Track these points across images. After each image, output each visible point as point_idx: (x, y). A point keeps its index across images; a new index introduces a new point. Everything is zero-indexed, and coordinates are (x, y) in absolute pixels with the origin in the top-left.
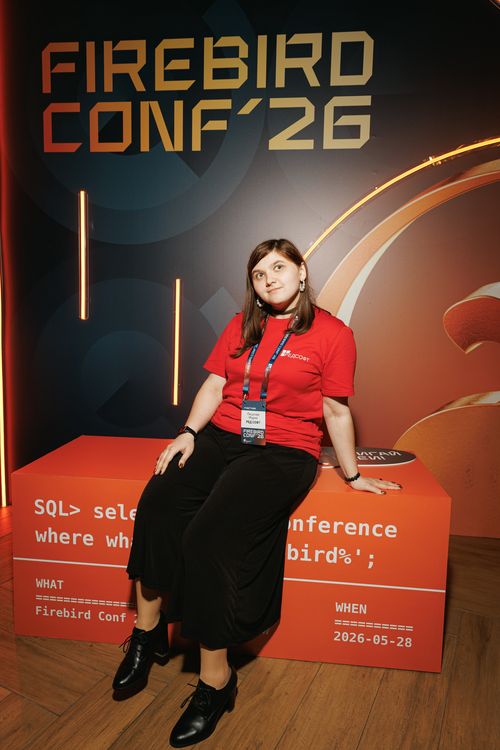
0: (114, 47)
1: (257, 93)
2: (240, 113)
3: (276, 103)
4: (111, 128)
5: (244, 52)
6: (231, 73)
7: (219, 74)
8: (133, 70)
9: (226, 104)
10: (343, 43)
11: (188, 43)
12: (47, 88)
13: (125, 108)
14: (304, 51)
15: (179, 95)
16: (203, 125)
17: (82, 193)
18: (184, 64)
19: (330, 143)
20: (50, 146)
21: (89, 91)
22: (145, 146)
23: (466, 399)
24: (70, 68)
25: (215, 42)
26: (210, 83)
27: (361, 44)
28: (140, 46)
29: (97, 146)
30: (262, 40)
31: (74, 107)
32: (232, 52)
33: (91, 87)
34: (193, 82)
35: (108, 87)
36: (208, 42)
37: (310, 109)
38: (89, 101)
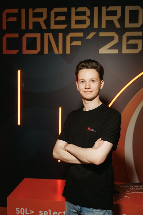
0: (33, 11)
1: (94, 30)
2: (87, 38)
3: (102, 34)
4: (32, 44)
5: (88, 13)
6: (83, 22)
7: (78, 22)
8: (41, 20)
9: (81, 34)
10: (130, 11)
11: (65, 10)
12: (4, 27)
13: (38, 36)
14: (114, 13)
15: (61, 31)
16: (71, 43)
17: (19, 72)
18: (63, 18)
19: (125, 51)
20: (5, 52)
21: (22, 29)
22: (46, 51)
24: (14, 19)
25: (76, 9)
26: (74, 26)
27: (138, 11)
28: (44, 11)
30: (96, 9)
31: (16, 35)
32: (84, 13)
33: (23, 27)
34: (67, 25)
35: (31, 27)
36: (73, 10)
37: (116, 37)
38: (22, 33)
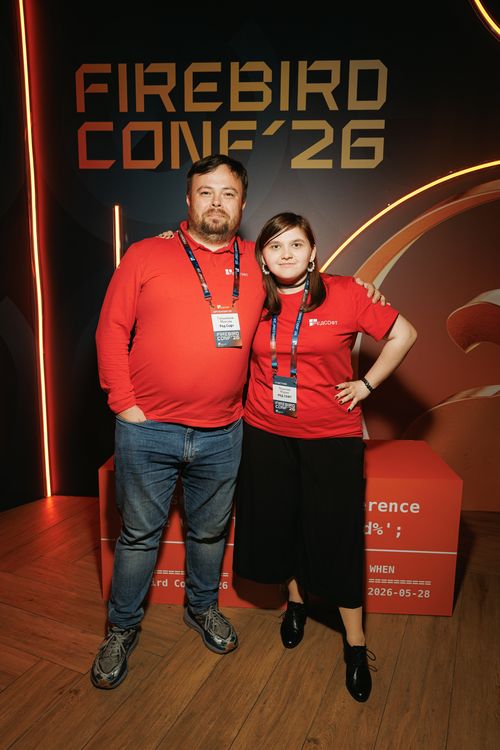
0: (145, 69)
1: (280, 115)
2: (265, 134)
3: (297, 125)
4: (144, 146)
5: (268, 76)
6: (256, 96)
7: (245, 97)
8: (163, 91)
9: (251, 125)
10: (359, 71)
11: (216, 67)
12: (81, 108)
13: (156, 127)
14: (324, 77)
15: (207, 116)
16: (230, 145)
17: (117, 208)
18: (212, 87)
19: (347, 163)
20: (85, 163)
21: (121, 110)
22: (175, 164)
23: (465, 393)
24: (103, 88)
25: (241, 67)
26: (236, 106)
27: (376, 72)
28: (170, 69)
29: (129, 164)
30: (285, 66)
31: (108, 126)
32: (257, 76)
33: (124, 107)
34: (220, 104)
35: (140, 107)
36: (235, 66)
37: (329, 131)
38: (121, 121)
